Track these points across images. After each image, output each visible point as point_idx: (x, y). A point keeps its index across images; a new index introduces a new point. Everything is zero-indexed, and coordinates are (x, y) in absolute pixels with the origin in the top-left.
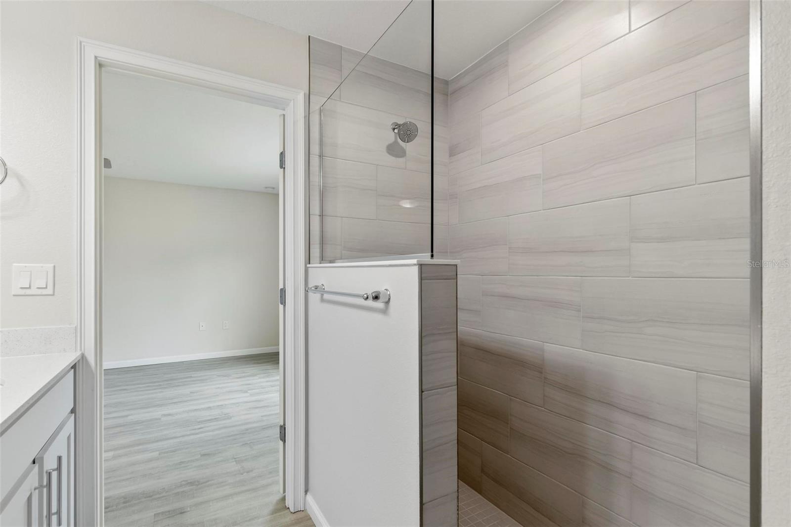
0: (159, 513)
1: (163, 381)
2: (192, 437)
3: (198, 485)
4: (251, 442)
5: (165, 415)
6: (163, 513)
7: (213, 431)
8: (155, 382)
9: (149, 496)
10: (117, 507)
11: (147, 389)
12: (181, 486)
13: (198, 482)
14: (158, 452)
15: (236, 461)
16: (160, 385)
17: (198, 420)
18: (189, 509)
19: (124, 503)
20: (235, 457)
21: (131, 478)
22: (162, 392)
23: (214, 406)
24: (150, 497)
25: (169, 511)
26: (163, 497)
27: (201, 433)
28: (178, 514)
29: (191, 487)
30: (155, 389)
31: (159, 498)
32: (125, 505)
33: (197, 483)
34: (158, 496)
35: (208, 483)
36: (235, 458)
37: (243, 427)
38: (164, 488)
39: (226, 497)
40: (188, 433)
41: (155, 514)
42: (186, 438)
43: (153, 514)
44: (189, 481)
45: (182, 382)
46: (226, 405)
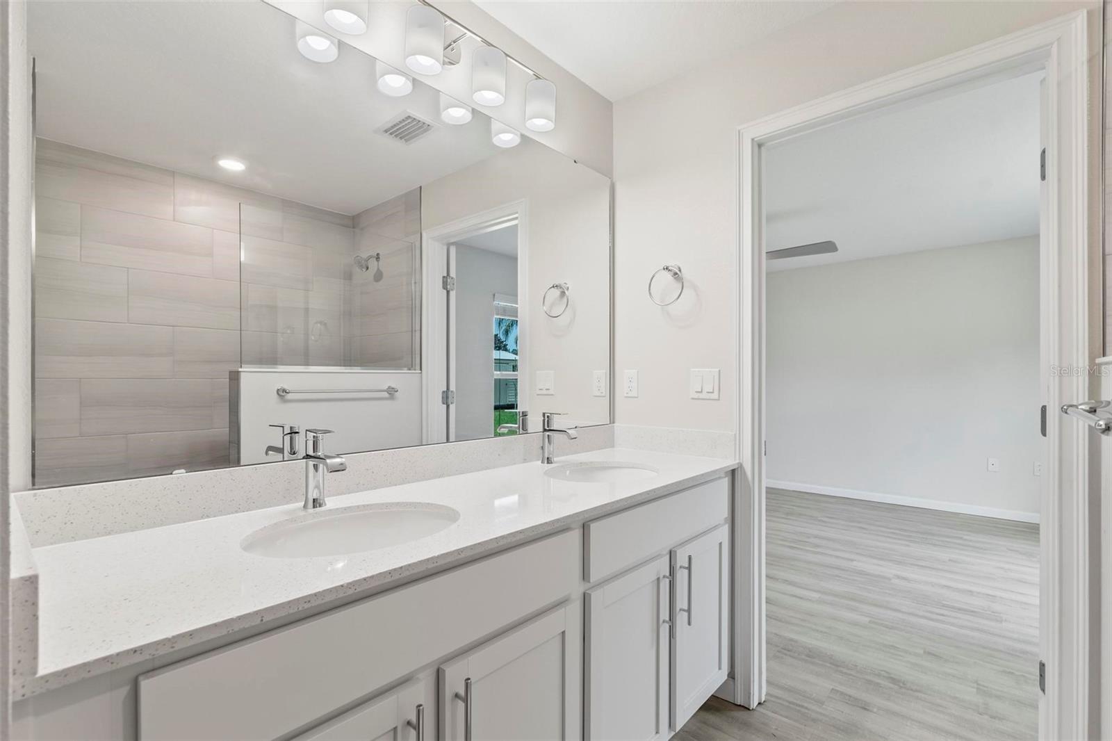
0: (838, 691)
1: (917, 532)
2: (923, 621)
3: (901, 687)
4: (1024, 676)
5: (898, 577)
6: (842, 693)
7: (962, 627)
8: (905, 531)
9: (836, 665)
10: (799, 654)
11: (890, 535)
12: (879, 675)
13: (904, 684)
14: (867, 619)
15: (978, 689)
16: (910, 536)
17: (943, 602)
18: (875, 710)
19: (808, 656)
20: (979, 682)
21: (825, 633)
22: (908, 546)
23: (979, 593)
24: (838, 666)
25: (850, 696)
26: (851, 675)
27: (943, 622)
28: (858, 706)
29: (892, 685)
30: (899, 539)
31: (846, 673)
32: (807, 658)
33: (901, 685)
34: (845, 670)
35: (917, 694)
36: (978, 684)
37: (1018, 646)
38: (856, 666)
39: (936, 729)
40: (921, 613)
41: (833, 689)
42: (913, 619)
43: (832, 687)
44: (892, 676)
45: (942, 541)
46: (1001, 598)
